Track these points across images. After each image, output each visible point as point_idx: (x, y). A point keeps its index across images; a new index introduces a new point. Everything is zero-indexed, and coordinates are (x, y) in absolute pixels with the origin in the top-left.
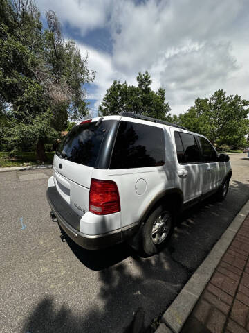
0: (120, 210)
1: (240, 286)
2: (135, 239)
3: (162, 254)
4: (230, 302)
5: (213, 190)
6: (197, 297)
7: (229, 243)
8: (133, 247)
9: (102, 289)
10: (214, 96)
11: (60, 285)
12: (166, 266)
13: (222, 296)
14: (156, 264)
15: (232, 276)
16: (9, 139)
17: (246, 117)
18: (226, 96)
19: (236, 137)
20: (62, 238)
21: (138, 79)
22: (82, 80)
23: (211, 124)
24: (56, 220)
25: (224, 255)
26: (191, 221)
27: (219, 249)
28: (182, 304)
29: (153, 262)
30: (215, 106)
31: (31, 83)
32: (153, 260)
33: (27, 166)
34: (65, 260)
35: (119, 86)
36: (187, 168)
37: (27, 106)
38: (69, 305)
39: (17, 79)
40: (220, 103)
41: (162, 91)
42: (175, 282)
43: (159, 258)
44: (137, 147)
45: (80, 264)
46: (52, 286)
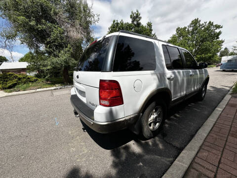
0: (123, 103)
1: (222, 158)
2: (136, 126)
3: (157, 138)
4: (215, 170)
5: (195, 91)
6: (187, 166)
7: (210, 129)
8: (135, 132)
9: (114, 162)
10: (191, 24)
11: (84, 159)
12: (161, 146)
13: (207, 166)
14: (153, 145)
15: (214, 151)
16: (45, 68)
17: (218, 38)
18: (201, 23)
19: (209, 55)
20: (84, 129)
21: (131, 17)
22: (90, 22)
23: (189, 47)
24: (78, 116)
25: (206, 137)
26: (178, 115)
27: (203, 133)
28: (175, 171)
29: (150, 143)
30: (193, 32)
31: (55, 28)
32: (150, 142)
33: (58, 86)
34: (87, 143)
35: (117, 24)
36: (174, 73)
37: (54, 45)
38: (91, 172)
39: (45, 25)
40: (196, 29)
41: (150, 25)
42: (169, 157)
43: (155, 141)
44: (134, 62)
45: (97, 146)
46: (78, 160)
